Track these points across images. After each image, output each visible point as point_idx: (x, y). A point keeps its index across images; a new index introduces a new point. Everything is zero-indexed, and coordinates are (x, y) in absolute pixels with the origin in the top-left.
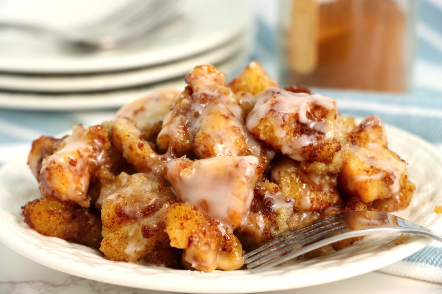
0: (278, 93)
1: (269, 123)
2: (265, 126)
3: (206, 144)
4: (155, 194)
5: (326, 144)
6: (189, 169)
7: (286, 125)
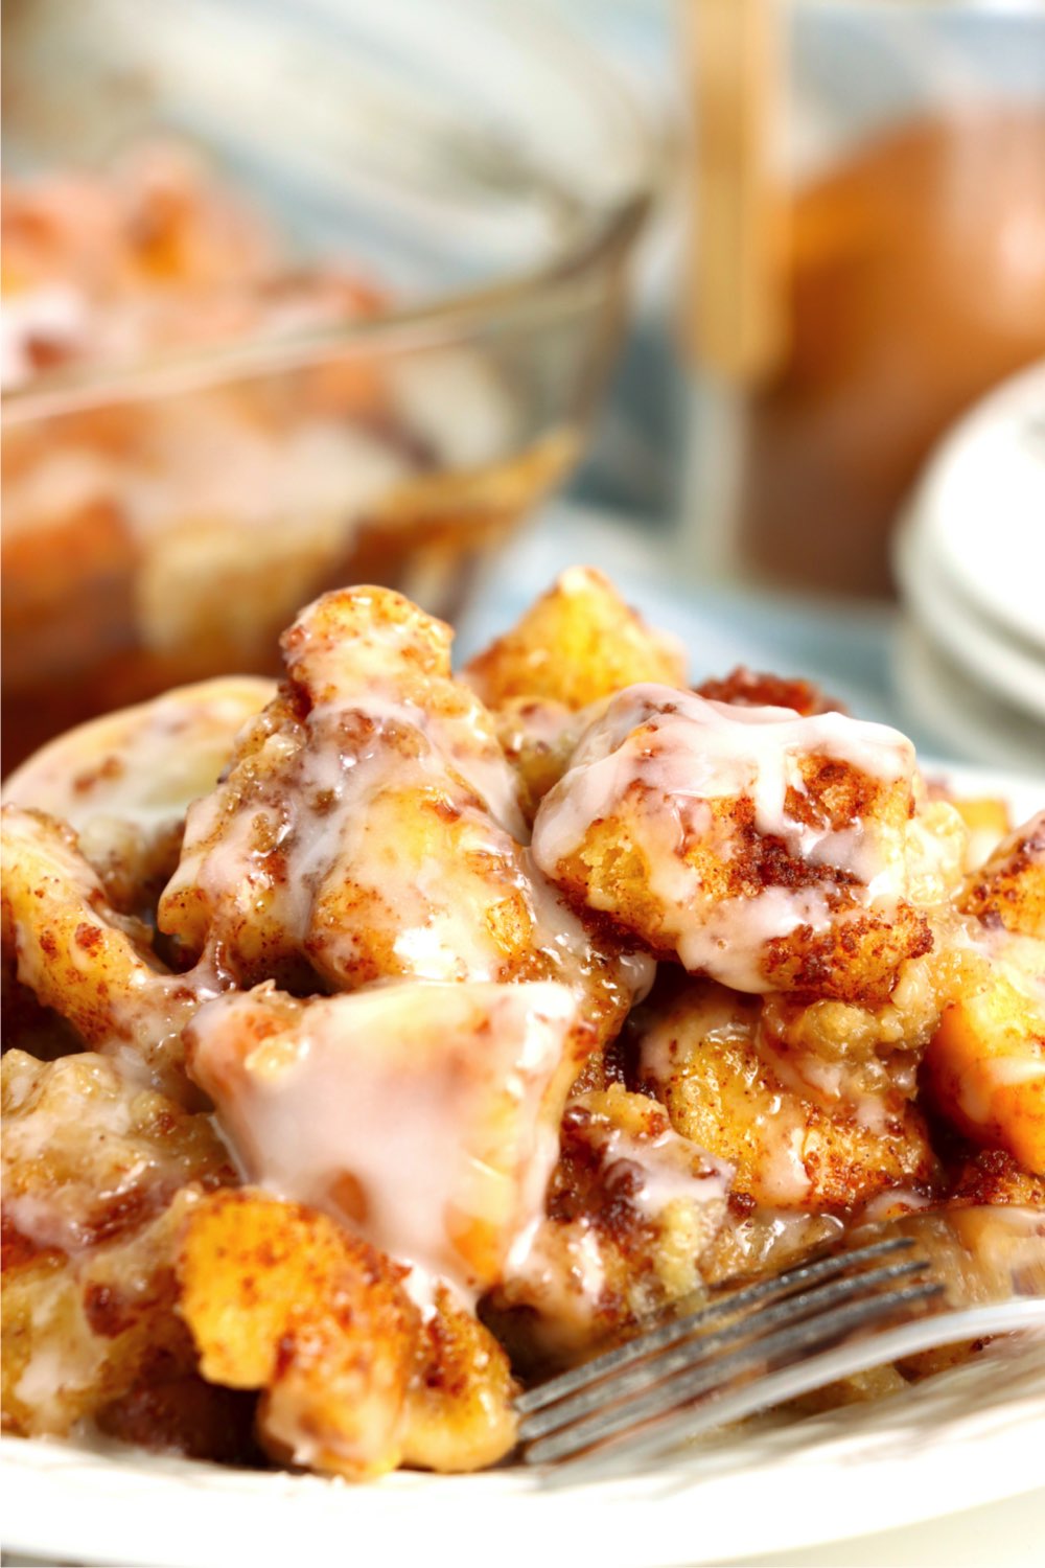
0: (669, 709)
1: (626, 838)
2: (608, 850)
3: (362, 928)
4: (145, 1145)
5: (867, 928)
6: (282, 1043)
7: (699, 848)
